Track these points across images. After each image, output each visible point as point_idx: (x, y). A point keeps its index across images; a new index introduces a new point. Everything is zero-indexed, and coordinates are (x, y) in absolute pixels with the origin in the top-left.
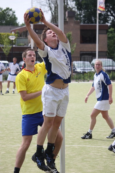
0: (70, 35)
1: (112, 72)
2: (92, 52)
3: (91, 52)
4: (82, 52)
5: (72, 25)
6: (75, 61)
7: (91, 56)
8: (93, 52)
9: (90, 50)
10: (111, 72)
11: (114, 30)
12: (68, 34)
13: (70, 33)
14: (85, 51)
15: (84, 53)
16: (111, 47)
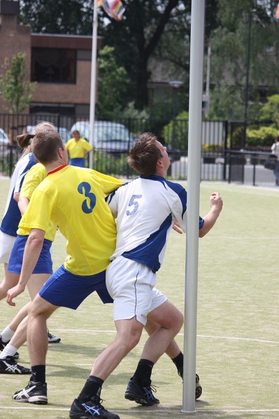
0: (22, 59)
1: (122, 155)
2: (59, 103)
3: (57, 105)
4: (35, 105)
5: (12, 35)
6: (32, 125)
7: (57, 115)
8: (62, 105)
9: (54, 100)
10: (119, 157)
11: (113, 52)
12: (17, 58)
13: (21, 55)
14: (43, 100)
15: (41, 105)
16: (106, 93)
